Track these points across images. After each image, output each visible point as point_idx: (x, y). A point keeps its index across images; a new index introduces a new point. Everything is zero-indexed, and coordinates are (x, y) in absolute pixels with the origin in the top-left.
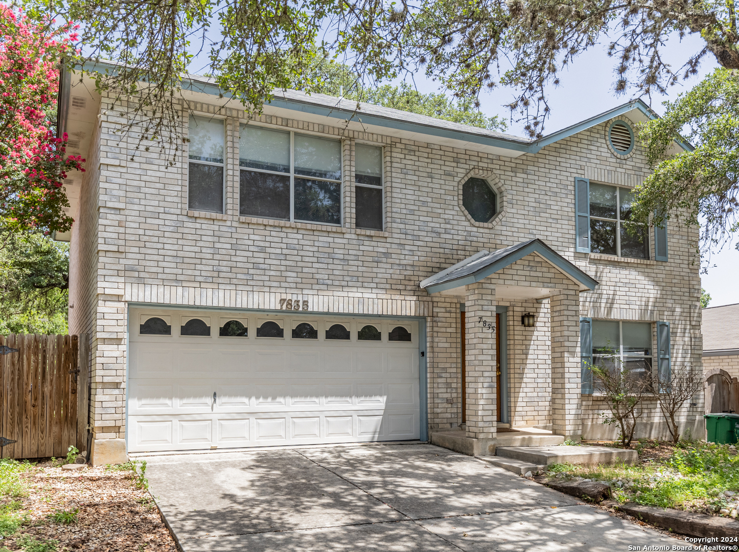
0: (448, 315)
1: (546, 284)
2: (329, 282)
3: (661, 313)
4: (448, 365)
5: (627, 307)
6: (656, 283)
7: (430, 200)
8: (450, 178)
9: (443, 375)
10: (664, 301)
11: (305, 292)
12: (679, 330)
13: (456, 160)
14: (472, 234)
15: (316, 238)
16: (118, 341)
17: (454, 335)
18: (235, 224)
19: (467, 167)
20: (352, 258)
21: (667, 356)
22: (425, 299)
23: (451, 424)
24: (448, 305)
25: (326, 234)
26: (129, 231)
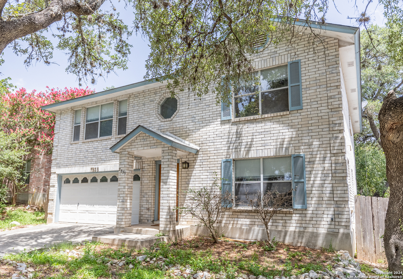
0: (149, 167)
2: (105, 159)
3: (296, 148)
4: (148, 191)
5: (263, 148)
6: (291, 126)
7: (143, 115)
8: (153, 102)
9: (146, 196)
10: (300, 138)
11: (98, 164)
12: (318, 159)
13: (155, 93)
14: (161, 126)
15: (102, 143)
16: (54, 186)
17: (151, 177)
18: (81, 144)
19: (160, 94)
21: (302, 180)
22: (139, 161)
23: (148, 220)
24: (149, 162)
25: (105, 141)
26: (58, 152)
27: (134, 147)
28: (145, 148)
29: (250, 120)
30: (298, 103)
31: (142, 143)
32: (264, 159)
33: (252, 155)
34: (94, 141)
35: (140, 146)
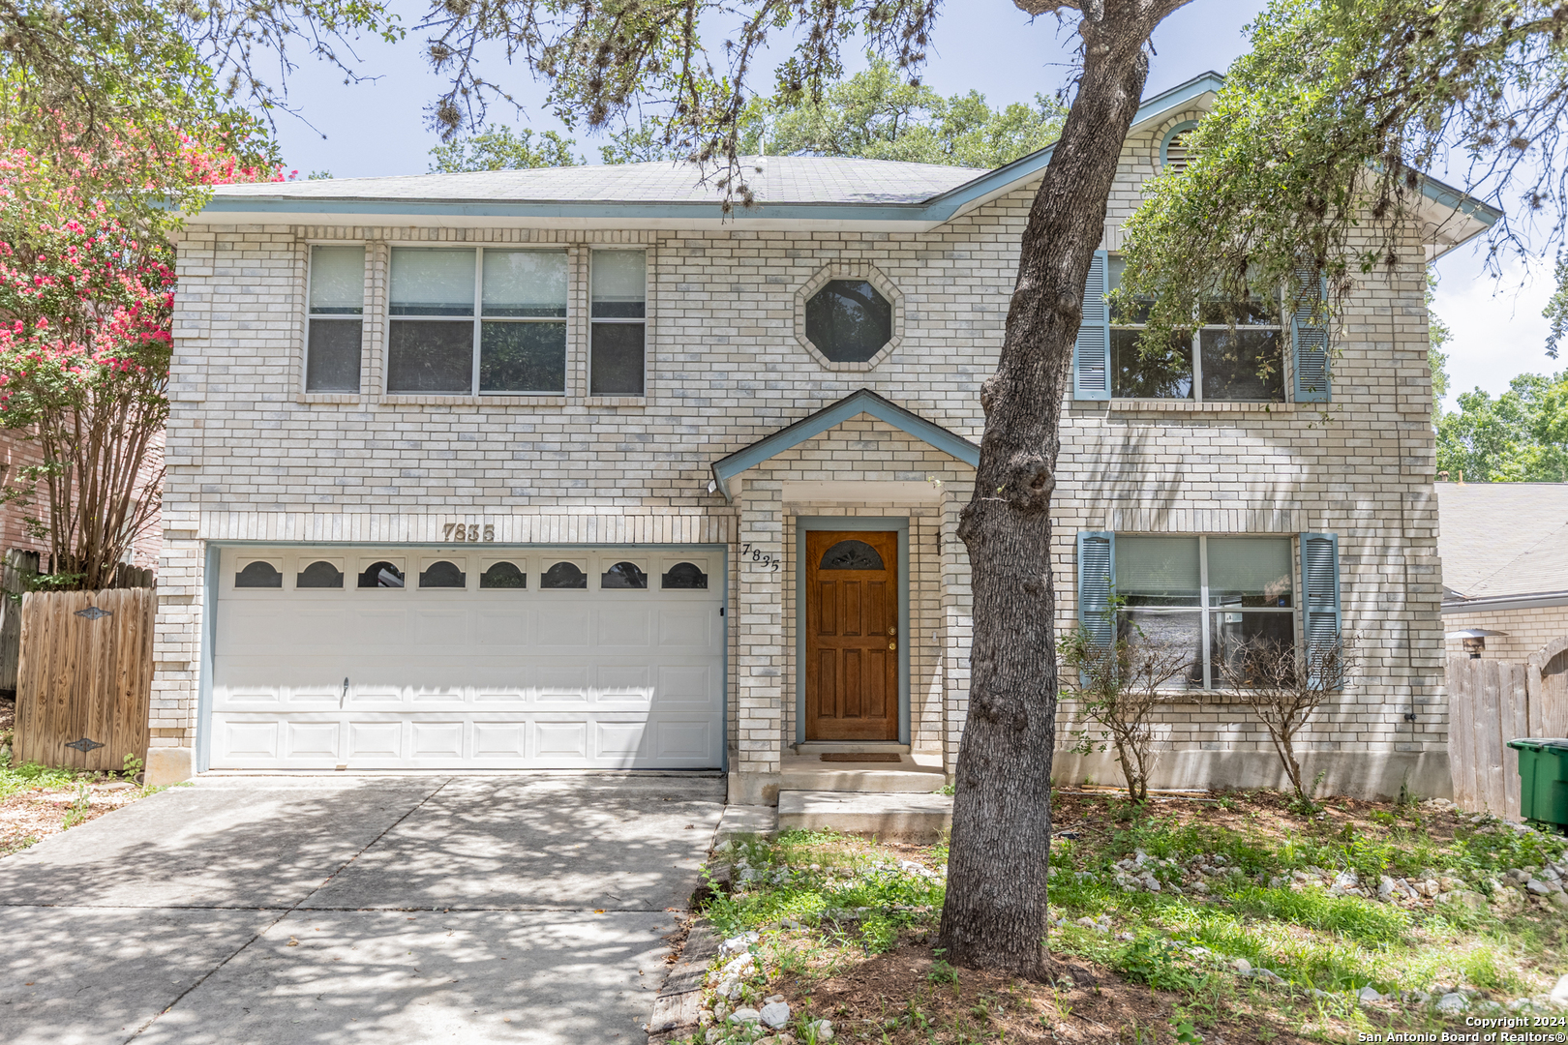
1: (901, 475)
2: (534, 492)
3: (1312, 514)
5: (1216, 505)
6: (1297, 449)
7: (734, 332)
8: (780, 288)
10: (1323, 487)
11: (489, 510)
12: (1367, 551)
13: (792, 254)
14: (824, 385)
15: (511, 419)
16: (187, 599)
18: (372, 408)
19: (816, 262)
20: (578, 447)
21: (1329, 609)
22: (720, 511)
26: (208, 433)
27: (816, 465)
28: (872, 475)
29: (1176, 412)
30: (1318, 382)
31: (858, 456)
32: (1211, 537)
33: (1179, 522)
34: (462, 405)
35: (848, 466)
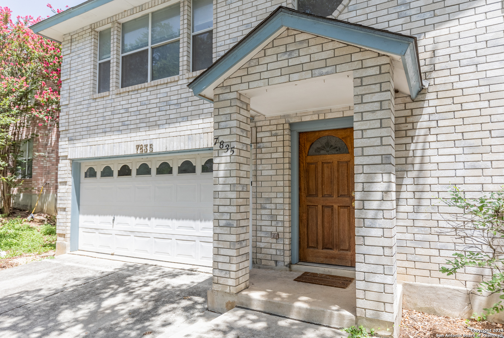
0: (274, 139)
2: (167, 126)
4: (274, 195)
9: (268, 206)
11: (151, 137)
15: (158, 91)
17: (281, 161)
18: (114, 97)
20: (184, 100)
23: (276, 262)
24: (274, 128)
25: (165, 86)
26: (70, 116)
27: (257, 77)
28: (294, 77)
31: (285, 64)
34: (141, 89)
35: (278, 72)
